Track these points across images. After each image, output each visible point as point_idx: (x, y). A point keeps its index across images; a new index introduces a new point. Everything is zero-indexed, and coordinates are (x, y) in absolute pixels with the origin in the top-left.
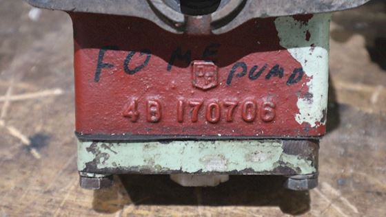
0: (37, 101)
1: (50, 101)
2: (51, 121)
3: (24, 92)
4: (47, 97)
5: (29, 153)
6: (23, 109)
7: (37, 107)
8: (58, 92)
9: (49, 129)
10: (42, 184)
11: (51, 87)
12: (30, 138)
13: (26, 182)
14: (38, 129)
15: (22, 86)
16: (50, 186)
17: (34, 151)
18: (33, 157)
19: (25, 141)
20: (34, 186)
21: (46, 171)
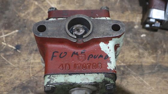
0: (12, 35)
1: (16, 34)
2: (19, 40)
3: (7, 33)
4: (15, 33)
5: (17, 51)
6: (9, 39)
7: (13, 37)
8: (17, 31)
9: (19, 43)
10: (24, 59)
11: (15, 30)
12: (15, 47)
13: (20, 59)
14: (16, 44)
15: (6, 31)
16: (26, 59)
17: (18, 50)
18: (18, 52)
19: (14, 48)
20: (22, 60)
21: (23, 55)
